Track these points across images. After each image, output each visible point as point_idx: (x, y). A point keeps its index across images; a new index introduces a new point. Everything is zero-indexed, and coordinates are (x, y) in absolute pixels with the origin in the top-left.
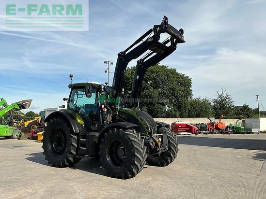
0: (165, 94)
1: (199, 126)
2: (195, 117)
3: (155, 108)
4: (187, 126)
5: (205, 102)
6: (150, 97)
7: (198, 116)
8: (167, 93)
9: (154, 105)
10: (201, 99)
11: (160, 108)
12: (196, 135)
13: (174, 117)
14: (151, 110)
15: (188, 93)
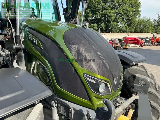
0: (119, 13)
1: (144, 40)
2: (140, 32)
3: (111, 25)
4: (135, 39)
5: (148, 21)
6: (108, 16)
7: (142, 31)
8: (121, 13)
9: (110, 22)
10: (146, 18)
11: (115, 25)
12: (142, 46)
13: (125, 32)
14: (108, 26)
15: (137, 13)
